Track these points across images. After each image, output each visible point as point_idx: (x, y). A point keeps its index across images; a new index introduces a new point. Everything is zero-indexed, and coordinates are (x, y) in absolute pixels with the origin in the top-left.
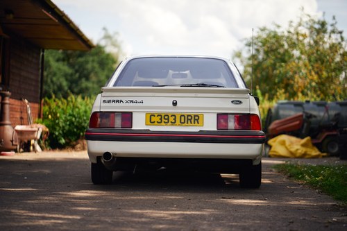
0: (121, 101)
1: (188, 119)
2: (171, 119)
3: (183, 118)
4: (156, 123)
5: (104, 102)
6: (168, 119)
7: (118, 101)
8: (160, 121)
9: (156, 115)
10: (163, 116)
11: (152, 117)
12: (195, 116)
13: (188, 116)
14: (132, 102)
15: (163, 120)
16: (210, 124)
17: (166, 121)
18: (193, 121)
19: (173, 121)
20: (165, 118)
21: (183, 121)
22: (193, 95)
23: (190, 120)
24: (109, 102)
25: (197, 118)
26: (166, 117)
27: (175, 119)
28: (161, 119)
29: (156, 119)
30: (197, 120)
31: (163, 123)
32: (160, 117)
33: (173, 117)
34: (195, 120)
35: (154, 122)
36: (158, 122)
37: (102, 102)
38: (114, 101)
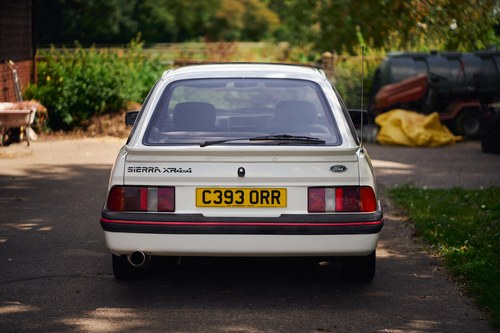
0: (157, 169)
1: (262, 197)
2: (237, 197)
3: (254, 195)
4: (212, 203)
5: (131, 170)
6: (231, 197)
7: (152, 169)
8: (218, 200)
9: (212, 191)
10: (223, 192)
11: (207, 194)
12: (273, 192)
13: (262, 192)
14: (175, 170)
15: (224, 199)
16: (297, 205)
17: (229, 200)
18: (270, 199)
19: (240, 200)
20: (226, 197)
21: (254, 200)
22: (270, 159)
23: (266, 198)
24: (138, 170)
25: (276, 194)
26: (229, 194)
27: (242, 197)
28: (220, 197)
29: (213, 197)
30: (277, 198)
31: (223, 203)
32: (218, 194)
33: (240, 194)
34: (273, 197)
35: (210, 202)
36: (215, 202)
37: (127, 170)
38: (145, 169)
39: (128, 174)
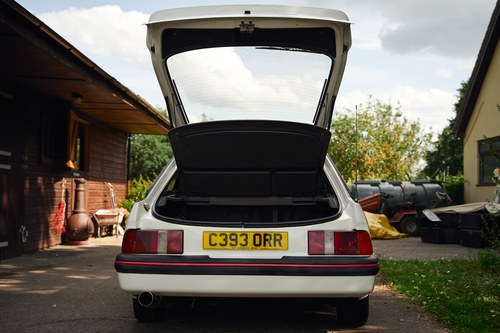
1: (265, 240)
2: (241, 240)
3: (257, 238)
4: (218, 246)
6: (236, 240)
8: (224, 243)
9: (218, 234)
10: (228, 234)
11: (213, 237)
12: (275, 235)
13: (265, 235)
15: (229, 241)
17: (234, 243)
18: (272, 242)
19: (244, 243)
20: (231, 239)
21: (257, 242)
23: (269, 241)
25: (278, 237)
26: (234, 237)
27: (246, 240)
28: (225, 240)
29: (219, 240)
30: (279, 240)
31: (228, 246)
32: (224, 237)
33: (244, 237)
34: (275, 240)
35: (216, 244)
36: (221, 245)
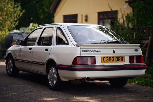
0: (91, 51)
1: (119, 59)
2: (112, 59)
3: (117, 58)
5: (82, 51)
6: (111, 59)
7: (89, 51)
8: (107, 60)
9: (106, 57)
12: (121, 57)
14: (95, 51)
15: (109, 60)
16: (127, 62)
17: (110, 60)
19: (113, 60)
21: (117, 60)
23: (120, 59)
24: (85, 51)
26: (110, 58)
27: (114, 59)
28: (108, 59)
30: (122, 59)
32: (107, 58)
33: (113, 58)
34: (121, 59)
35: (105, 61)
36: (107, 61)
37: (81, 51)
38: (87, 51)
39: (81, 53)
